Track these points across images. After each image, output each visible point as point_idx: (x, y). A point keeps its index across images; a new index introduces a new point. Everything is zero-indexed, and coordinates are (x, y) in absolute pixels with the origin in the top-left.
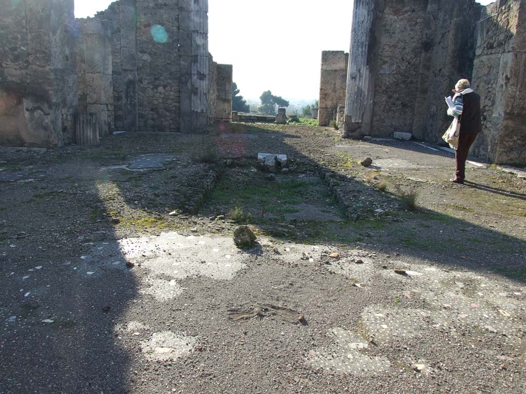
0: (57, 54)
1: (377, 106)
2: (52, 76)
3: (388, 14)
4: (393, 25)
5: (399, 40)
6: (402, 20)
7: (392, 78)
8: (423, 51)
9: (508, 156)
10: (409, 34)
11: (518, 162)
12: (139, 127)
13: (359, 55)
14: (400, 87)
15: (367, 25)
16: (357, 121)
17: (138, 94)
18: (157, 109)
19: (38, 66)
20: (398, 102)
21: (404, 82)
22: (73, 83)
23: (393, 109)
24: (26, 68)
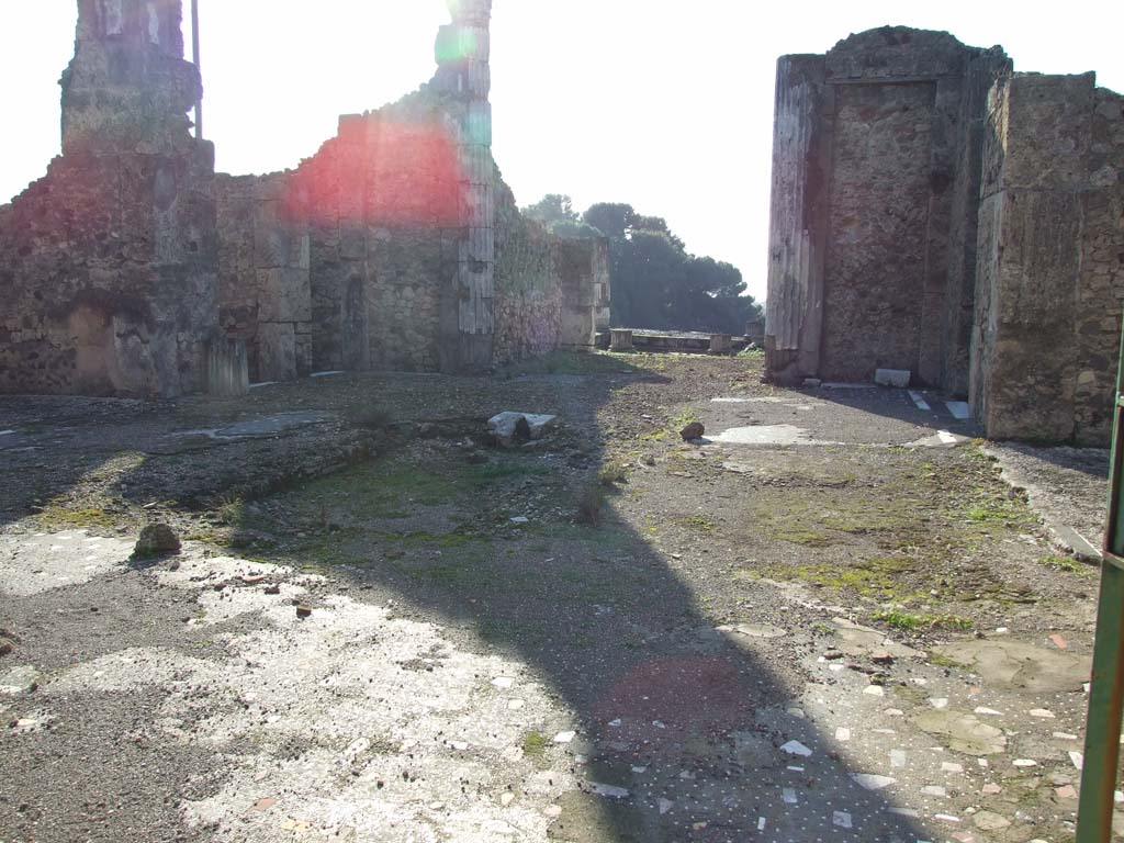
0: (170, 240)
1: (836, 313)
2: (157, 278)
3: (847, 119)
4: (862, 143)
5: (877, 171)
6: (879, 130)
7: (865, 253)
8: (931, 192)
9: (1017, 421)
10: (899, 159)
11: (1041, 433)
12: (371, 363)
13: (785, 209)
14: (885, 271)
15: (799, 146)
16: (786, 348)
17: (370, 303)
18: (400, 328)
19: (136, 261)
20: (883, 303)
21: (893, 261)
22: (208, 288)
23: (872, 318)
24: (119, 266)
